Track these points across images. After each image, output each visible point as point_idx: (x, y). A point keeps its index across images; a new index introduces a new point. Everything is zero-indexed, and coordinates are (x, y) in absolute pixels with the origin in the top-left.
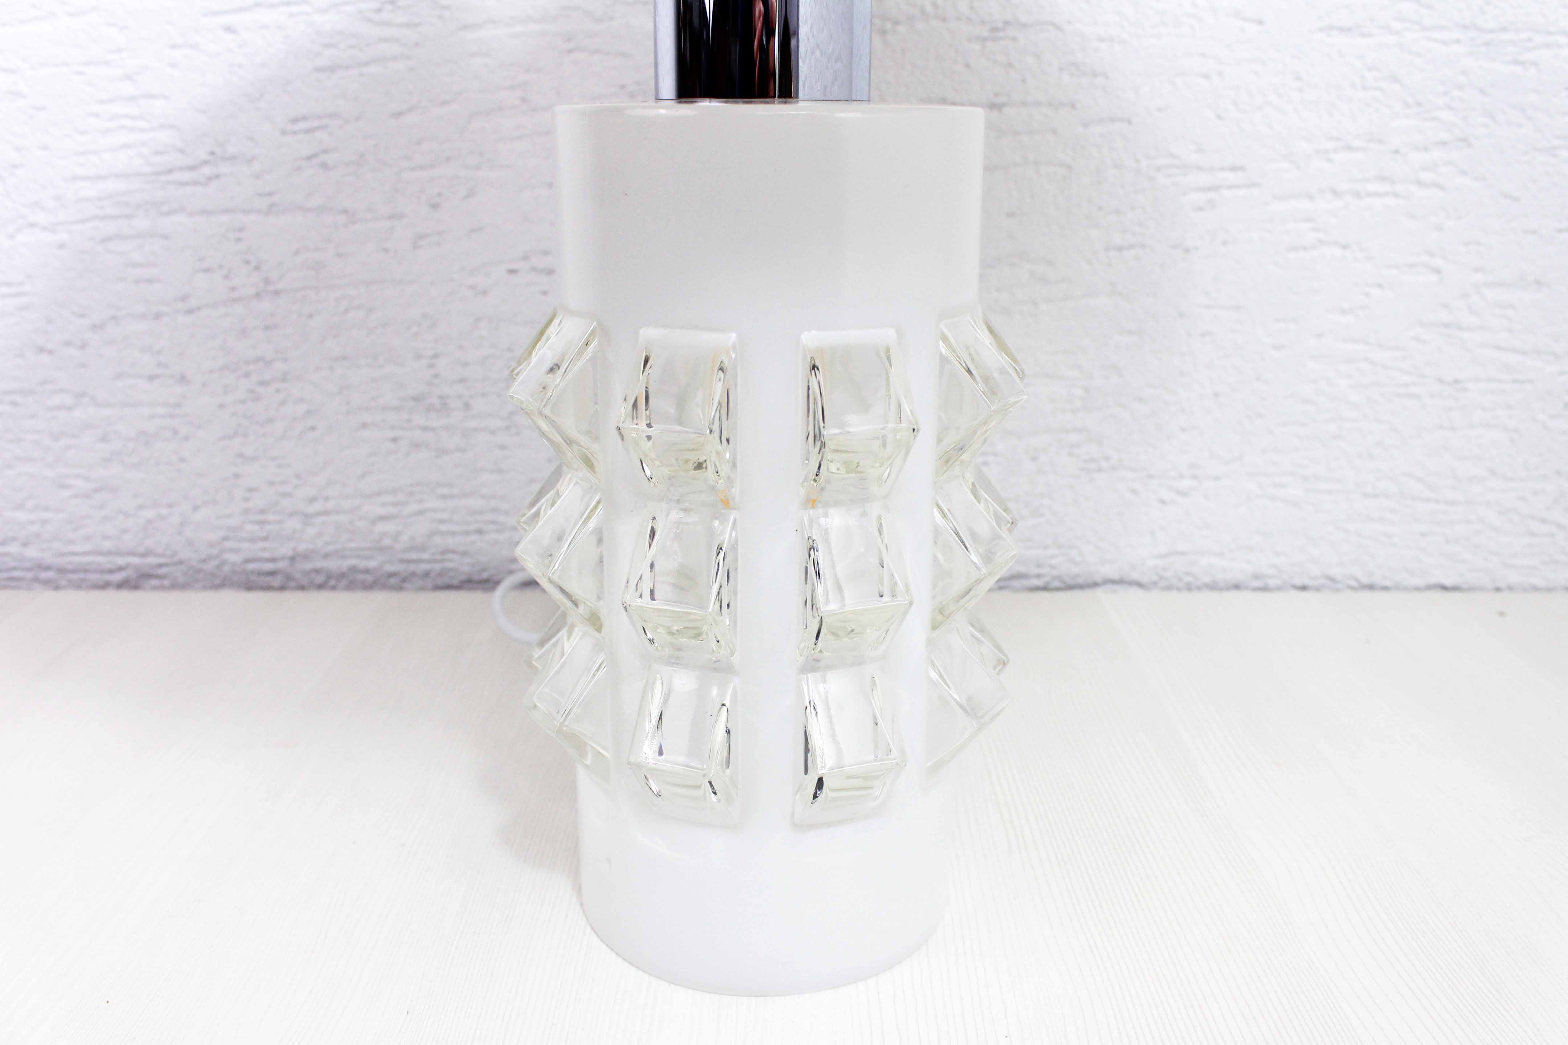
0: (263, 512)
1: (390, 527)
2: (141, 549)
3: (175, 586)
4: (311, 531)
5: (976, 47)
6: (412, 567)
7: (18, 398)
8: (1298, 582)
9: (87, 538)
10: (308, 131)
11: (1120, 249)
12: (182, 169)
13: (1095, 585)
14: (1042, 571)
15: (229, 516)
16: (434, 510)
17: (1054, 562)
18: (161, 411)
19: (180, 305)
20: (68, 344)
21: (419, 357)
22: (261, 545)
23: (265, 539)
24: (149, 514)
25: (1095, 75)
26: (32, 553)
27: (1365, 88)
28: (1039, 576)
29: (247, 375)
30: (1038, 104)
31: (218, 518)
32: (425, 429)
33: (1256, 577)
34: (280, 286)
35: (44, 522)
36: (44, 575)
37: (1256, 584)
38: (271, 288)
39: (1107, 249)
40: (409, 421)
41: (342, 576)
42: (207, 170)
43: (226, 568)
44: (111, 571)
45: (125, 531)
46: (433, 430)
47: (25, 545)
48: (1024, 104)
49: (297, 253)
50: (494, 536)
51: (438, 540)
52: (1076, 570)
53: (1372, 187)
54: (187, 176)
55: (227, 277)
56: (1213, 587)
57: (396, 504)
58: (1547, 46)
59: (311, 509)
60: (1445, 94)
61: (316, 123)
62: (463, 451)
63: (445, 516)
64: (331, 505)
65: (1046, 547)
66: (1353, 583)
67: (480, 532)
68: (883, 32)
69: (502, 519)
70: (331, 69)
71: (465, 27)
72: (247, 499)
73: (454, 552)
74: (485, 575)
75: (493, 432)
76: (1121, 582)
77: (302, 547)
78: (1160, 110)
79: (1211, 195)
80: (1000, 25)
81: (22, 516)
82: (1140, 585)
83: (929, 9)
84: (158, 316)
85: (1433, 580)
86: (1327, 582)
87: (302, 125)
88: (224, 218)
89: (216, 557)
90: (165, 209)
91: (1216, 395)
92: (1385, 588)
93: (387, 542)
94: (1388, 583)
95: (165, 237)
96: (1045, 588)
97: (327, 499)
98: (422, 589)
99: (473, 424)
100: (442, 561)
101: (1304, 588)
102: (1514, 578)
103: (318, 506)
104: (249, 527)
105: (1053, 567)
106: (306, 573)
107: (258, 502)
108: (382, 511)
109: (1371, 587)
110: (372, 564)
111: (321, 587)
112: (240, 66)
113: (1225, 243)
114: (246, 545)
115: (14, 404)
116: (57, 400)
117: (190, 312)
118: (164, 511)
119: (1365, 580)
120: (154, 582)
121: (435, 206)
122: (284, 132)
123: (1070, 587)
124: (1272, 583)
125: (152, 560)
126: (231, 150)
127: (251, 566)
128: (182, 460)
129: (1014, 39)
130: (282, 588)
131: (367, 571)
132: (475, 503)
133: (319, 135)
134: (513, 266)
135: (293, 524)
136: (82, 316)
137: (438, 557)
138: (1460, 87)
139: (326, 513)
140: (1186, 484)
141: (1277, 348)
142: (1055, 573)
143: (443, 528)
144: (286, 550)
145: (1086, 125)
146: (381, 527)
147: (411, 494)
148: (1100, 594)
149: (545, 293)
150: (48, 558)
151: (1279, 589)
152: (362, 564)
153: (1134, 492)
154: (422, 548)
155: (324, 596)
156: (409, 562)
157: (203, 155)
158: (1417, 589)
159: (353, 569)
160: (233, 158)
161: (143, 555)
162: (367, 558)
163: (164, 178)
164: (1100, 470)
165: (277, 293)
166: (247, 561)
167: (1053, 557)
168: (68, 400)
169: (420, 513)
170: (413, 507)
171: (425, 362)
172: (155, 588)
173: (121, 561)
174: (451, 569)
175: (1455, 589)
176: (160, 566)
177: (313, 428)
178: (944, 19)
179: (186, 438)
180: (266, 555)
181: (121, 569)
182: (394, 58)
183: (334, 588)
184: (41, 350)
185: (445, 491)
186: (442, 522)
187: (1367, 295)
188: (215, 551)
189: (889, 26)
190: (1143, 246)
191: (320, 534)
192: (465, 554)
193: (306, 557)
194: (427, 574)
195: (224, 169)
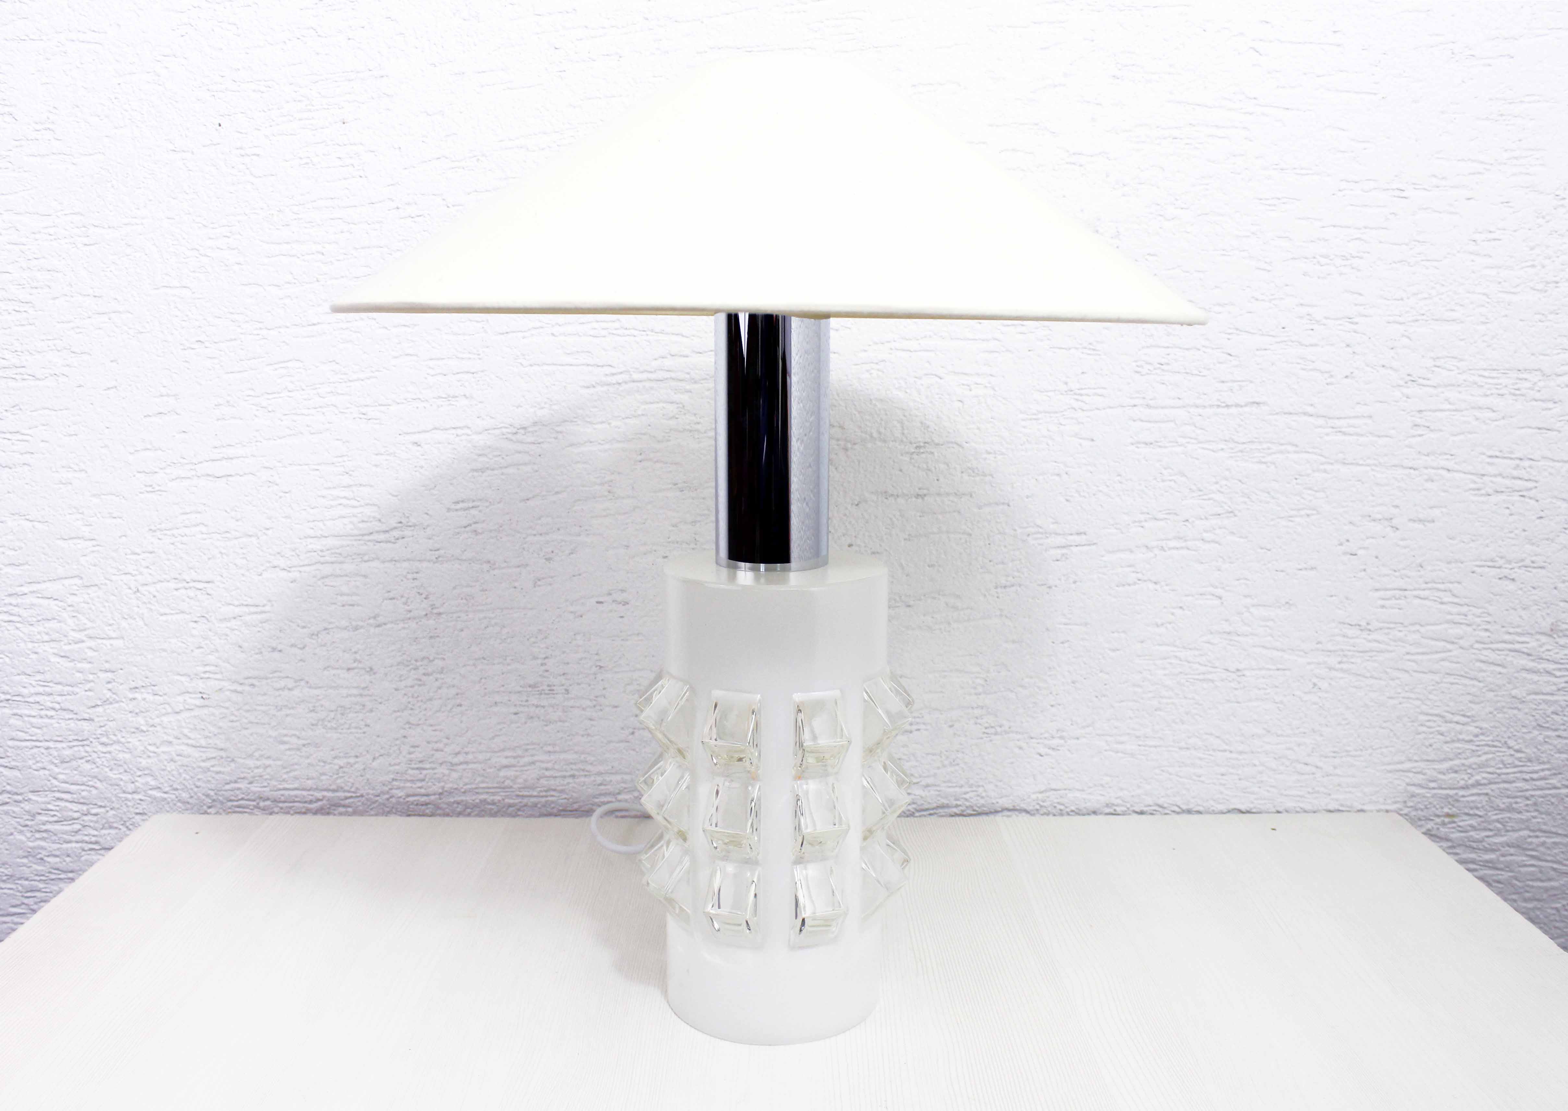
0: (421, 762)
1: (511, 773)
2: (334, 787)
3: (355, 813)
4: (455, 775)
5: (906, 458)
6: (525, 800)
7: (254, 682)
8: (1137, 809)
9: (296, 778)
10: (465, 509)
11: (1005, 587)
12: (377, 532)
13: (996, 812)
14: (959, 803)
15: (399, 764)
16: (542, 762)
17: (967, 796)
18: (355, 691)
19: (372, 621)
20: (293, 646)
21: (535, 658)
22: (419, 784)
23: (423, 780)
24: (341, 762)
25: (985, 475)
26: (255, 788)
27: (1163, 481)
28: (957, 806)
29: (416, 669)
30: (948, 494)
31: (390, 765)
32: (537, 706)
33: (1107, 805)
34: (441, 610)
35: (266, 767)
36: (262, 804)
37: (1108, 810)
38: (435, 611)
39: (996, 588)
40: (527, 701)
41: (476, 806)
42: (396, 533)
43: (393, 800)
44: (311, 802)
45: (324, 774)
46: (543, 707)
47: (251, 783)
48: (939, 494)
49: (454, 588)
50: (582, 779)
51: (543, 782)
52: (982, 802)
53: (1172, 544)
54: (382, 537)
55: (405, 603)
56: (1078, 813)
57: (515, 757)
58: (1281, 452)
59: (456, 760)
60: (1217, 483)
61: (471, 505)
62: (564, 721)
63: (550, 765)
64: (470, 757)
65: (961, 786)
66: (1177, 809)
67: (573, 776)
68: (846, 449)
69: (589, 767)
70: (482, 470)
71: (571, 445)
72: (410, 753)
73: (554, 790)
74: (576, 806)
75: (584, 709)
76: (1014, 810)
77: (448, 786)
78: (1027, 497)
79: (1064, 551)
80: (922, 444)
81: (251, 763)
82: (1027, 812)
83: (875, 435)
84: (356, 628)
85: (1232, 807)
86: (1157, 808)
87: (461, 505)
88: (405, 565)
89: (388, 793)
90: (366, 558)
91: (1073, 682)
92: (1199, 812)
93: (508, 783)
94: (1201, 809)
95: (365, 576)
96: (961, 815)
97: (467, 753)
98: (531, 816)
99: (571, 703)
100: (546, 796)
101: (1142, 813)
102: (1290, 804)
103: (461, 758)
104: (410, 772)
105: (966, 800)
106: (449, 804)
107: (418, 755)
108: (505, 762)
109: (1189, 812)
110: (497, 798)
111: (459, 814)
112: (422, 467)
113: (1075, 582)
114: (408, 784)
115: (253, 685)
116: (282, 683)
117: (379, 626)
118: (352, 760)
119: (1184, 807)
120: (342, 809)
121: (548, 559)
122: (449, 510)
123: (979, 814)
124: (1119, 809)
125: (341, 794)
126: (413, 520)
127: (411, 799)
128: (367, 725)
129: (932, 453)
130: (432, 815)
131: (493, 803)
132: (570, 756)
133: (474, 512)
134: (601, 600)
135: (443, 770)
136: (304, 627)
137: (544, 794)
138: (1226, 479)
139: (467, 763)
140: (1055, 742)
141: (1113, 650)
142: (968, 804)
143: (547, 773)
144: (437, 788)
145: (980, 508)
146: (502, 773)
147: (527, 750)
148: (998, 818)
149: (622, 617)
150: (267, 792)
151: (1124, 814)
152: (490, 798)
153: (1021, 748)
154: (533, 788)
155: (462, 820)
156: (523, 796)
157: (393, 523)
158: (1222, 813)
159: (484, 801)
160: (415, 526)
161: (334, 791)
162: (494, 794)
163: (366, 538)
164: (996, 734)
165: (440, 614)
166: (408, 796)
167: (966, 793)
168: (290, 684)
169: (533, 763)
170: (526, 760)
171: (539, 662)
172: (341, 814)
173: (319, 795)
174: (553, 802)
175: (1248, 812)
176: (347, 798)
177: (460, 705)
178: (885, 441)
179: (371, 711)
180: (423, 791)
181: (318, 800)
182: (525, 464)
183: (469, 815)
184: (274, 649)
185: (550, 748)
186: (547, 769)
187: (1173, 614)
188: (386, 789)
189: (849, 445)
190: (1020, 585)
191: (461, 778)
192: (562, 791)
193: (450, 793)
194: (535, 805)
195: (407, 532)
